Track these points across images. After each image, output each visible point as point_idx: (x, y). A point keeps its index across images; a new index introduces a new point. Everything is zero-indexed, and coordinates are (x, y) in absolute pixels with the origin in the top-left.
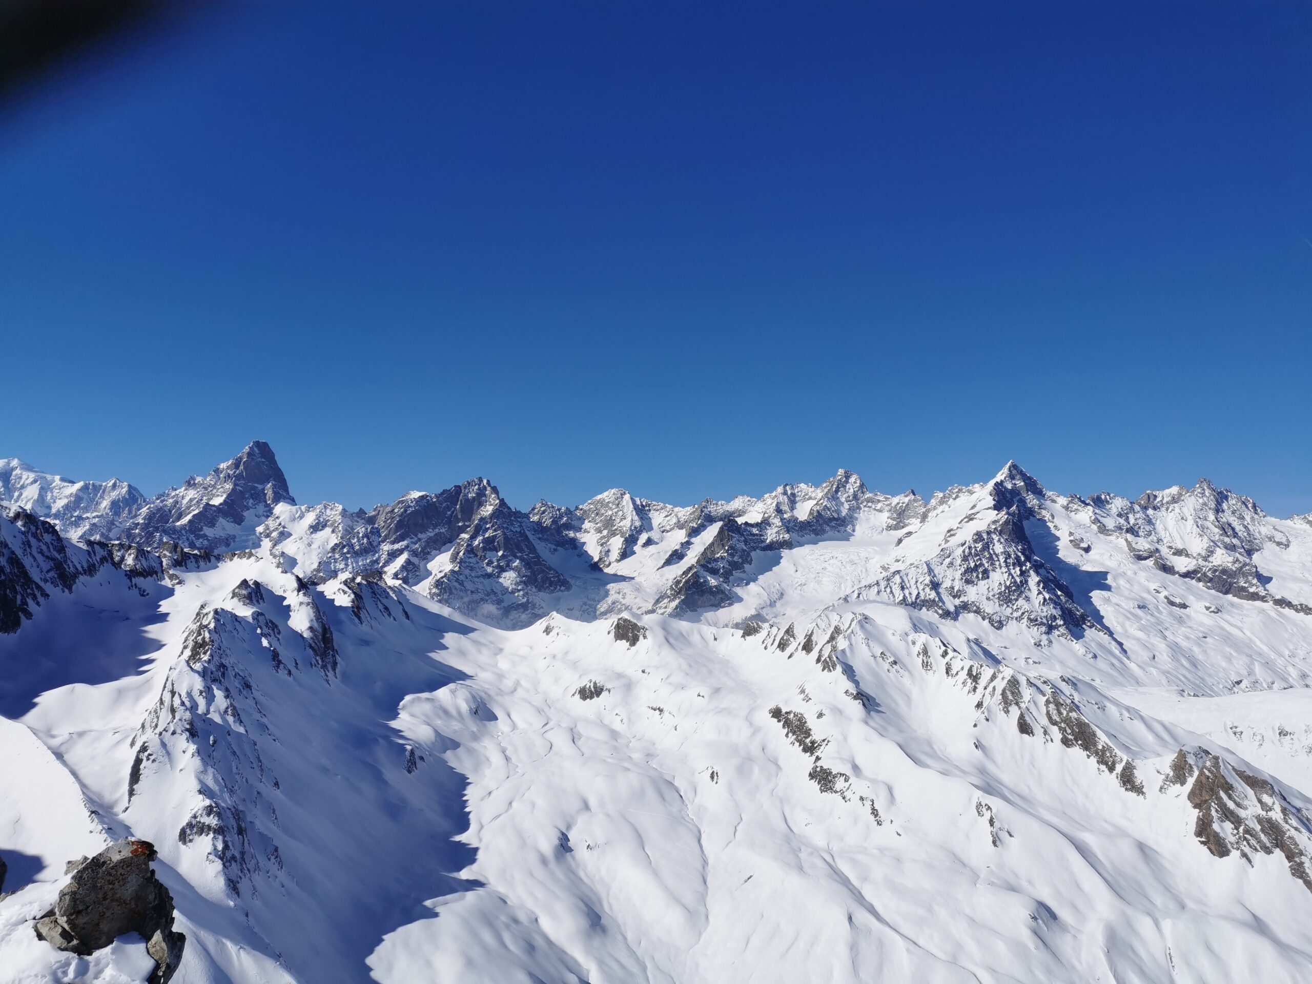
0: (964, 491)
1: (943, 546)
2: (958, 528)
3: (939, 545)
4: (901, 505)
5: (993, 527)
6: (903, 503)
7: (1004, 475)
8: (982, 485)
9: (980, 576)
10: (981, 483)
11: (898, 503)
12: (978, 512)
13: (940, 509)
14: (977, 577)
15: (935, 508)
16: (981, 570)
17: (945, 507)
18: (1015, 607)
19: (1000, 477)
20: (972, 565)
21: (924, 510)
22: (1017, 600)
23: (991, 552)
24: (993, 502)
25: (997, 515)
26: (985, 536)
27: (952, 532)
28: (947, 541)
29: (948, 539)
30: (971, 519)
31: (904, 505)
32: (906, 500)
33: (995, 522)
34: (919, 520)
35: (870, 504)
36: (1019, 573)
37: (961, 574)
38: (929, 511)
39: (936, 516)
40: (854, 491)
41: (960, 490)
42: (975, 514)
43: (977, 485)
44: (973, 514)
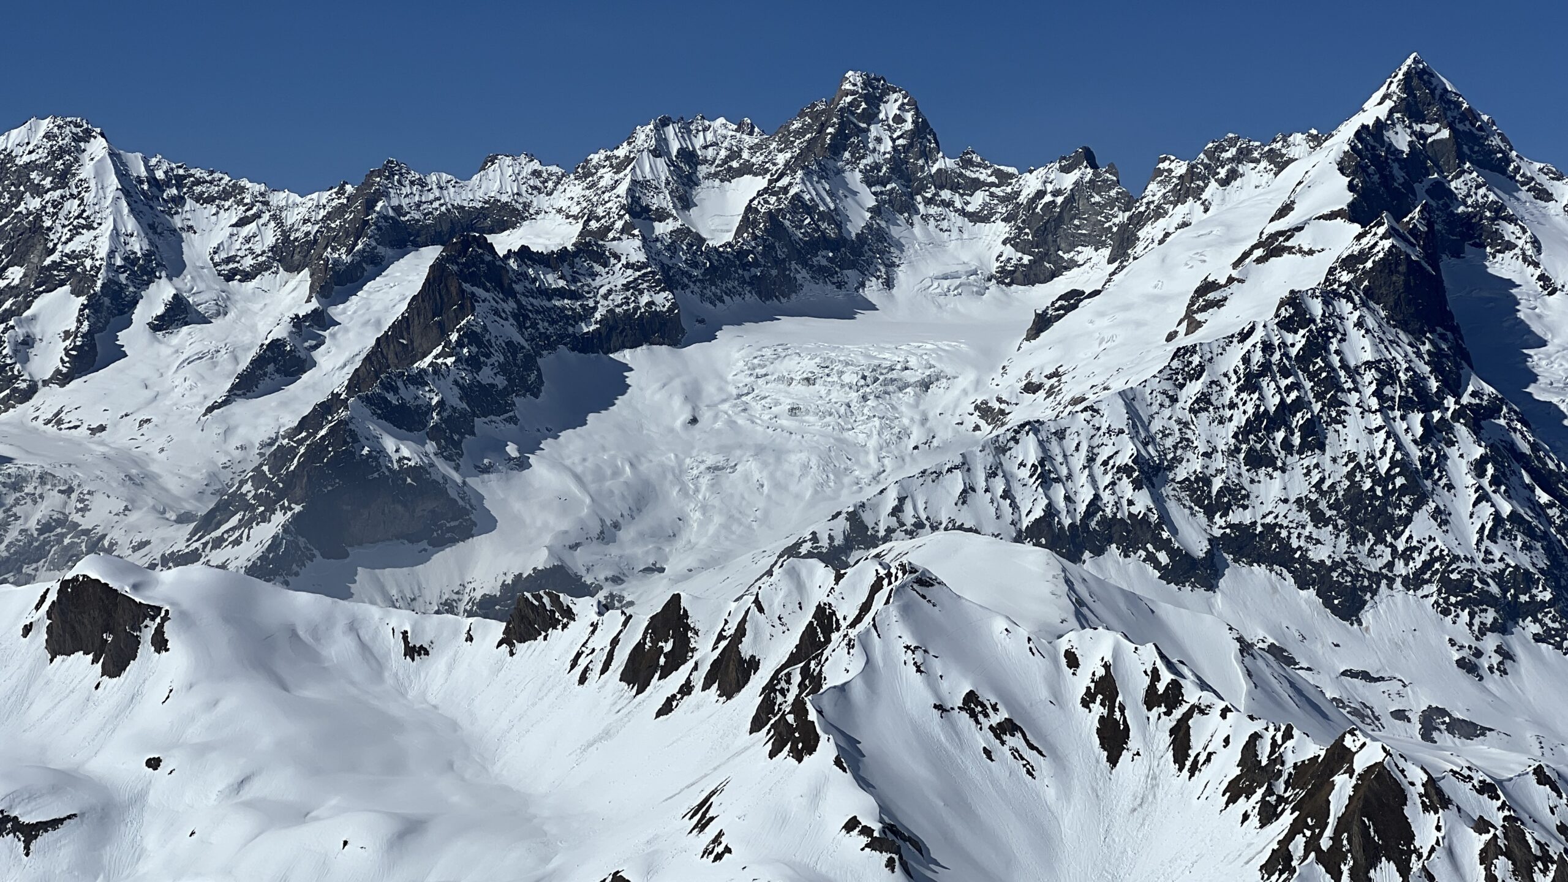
0: (1256, 155)
1: (1182, 341)
2: (1231, 280)
3: (1171, 337)
4: (1048, 198)
5: (1346, 277)
6: (1056, 193)
7: (1389, 104)
8: (1315, 138)
9: (1296, 440)
10: (1314, 132)
11: (1040, 194)
12: (1299, 229)
13: (1179, 212)
14: (1287, 445)
15: (1159, 213)
16: (1299, 419)
17: (1190, 208)
18: (1401, 545)
19: (1373, 111)
20: (1273, 402)
21: (1122, 217)
22: (1407, 521)
23: (1335, 360)
24: (1350, 197)
25: (1359, 237)
26: (1316, 307)
27: (1211, 296)
28: (1194, 326)
29: (1199, 317)
30: (1278, 252)
31: (1060, 200)
32: (1068, 181)
33: (1349, 262)
34: (1106, 252)
35: (946, 194)
36: (1419, 431)
37: (1235, 436)
38: (1139, 221)
39: (1161, 242)
40: (895, 148)
41: (1244, 155)
42: (1289, 234)
43: (1298, 138)
44: (1281, 233)
